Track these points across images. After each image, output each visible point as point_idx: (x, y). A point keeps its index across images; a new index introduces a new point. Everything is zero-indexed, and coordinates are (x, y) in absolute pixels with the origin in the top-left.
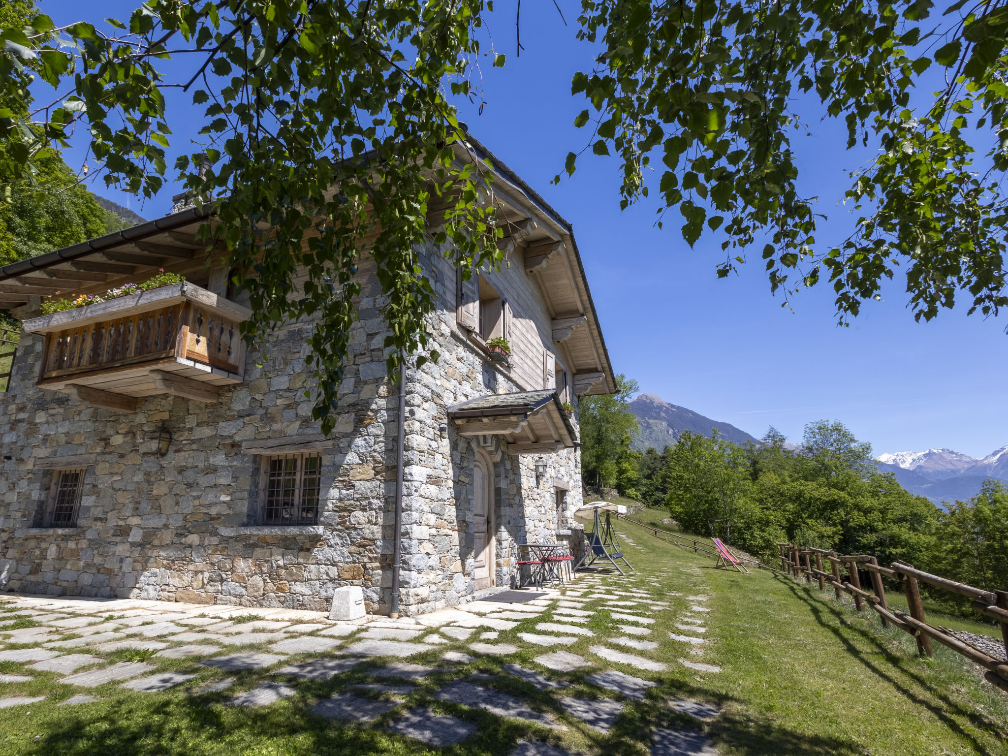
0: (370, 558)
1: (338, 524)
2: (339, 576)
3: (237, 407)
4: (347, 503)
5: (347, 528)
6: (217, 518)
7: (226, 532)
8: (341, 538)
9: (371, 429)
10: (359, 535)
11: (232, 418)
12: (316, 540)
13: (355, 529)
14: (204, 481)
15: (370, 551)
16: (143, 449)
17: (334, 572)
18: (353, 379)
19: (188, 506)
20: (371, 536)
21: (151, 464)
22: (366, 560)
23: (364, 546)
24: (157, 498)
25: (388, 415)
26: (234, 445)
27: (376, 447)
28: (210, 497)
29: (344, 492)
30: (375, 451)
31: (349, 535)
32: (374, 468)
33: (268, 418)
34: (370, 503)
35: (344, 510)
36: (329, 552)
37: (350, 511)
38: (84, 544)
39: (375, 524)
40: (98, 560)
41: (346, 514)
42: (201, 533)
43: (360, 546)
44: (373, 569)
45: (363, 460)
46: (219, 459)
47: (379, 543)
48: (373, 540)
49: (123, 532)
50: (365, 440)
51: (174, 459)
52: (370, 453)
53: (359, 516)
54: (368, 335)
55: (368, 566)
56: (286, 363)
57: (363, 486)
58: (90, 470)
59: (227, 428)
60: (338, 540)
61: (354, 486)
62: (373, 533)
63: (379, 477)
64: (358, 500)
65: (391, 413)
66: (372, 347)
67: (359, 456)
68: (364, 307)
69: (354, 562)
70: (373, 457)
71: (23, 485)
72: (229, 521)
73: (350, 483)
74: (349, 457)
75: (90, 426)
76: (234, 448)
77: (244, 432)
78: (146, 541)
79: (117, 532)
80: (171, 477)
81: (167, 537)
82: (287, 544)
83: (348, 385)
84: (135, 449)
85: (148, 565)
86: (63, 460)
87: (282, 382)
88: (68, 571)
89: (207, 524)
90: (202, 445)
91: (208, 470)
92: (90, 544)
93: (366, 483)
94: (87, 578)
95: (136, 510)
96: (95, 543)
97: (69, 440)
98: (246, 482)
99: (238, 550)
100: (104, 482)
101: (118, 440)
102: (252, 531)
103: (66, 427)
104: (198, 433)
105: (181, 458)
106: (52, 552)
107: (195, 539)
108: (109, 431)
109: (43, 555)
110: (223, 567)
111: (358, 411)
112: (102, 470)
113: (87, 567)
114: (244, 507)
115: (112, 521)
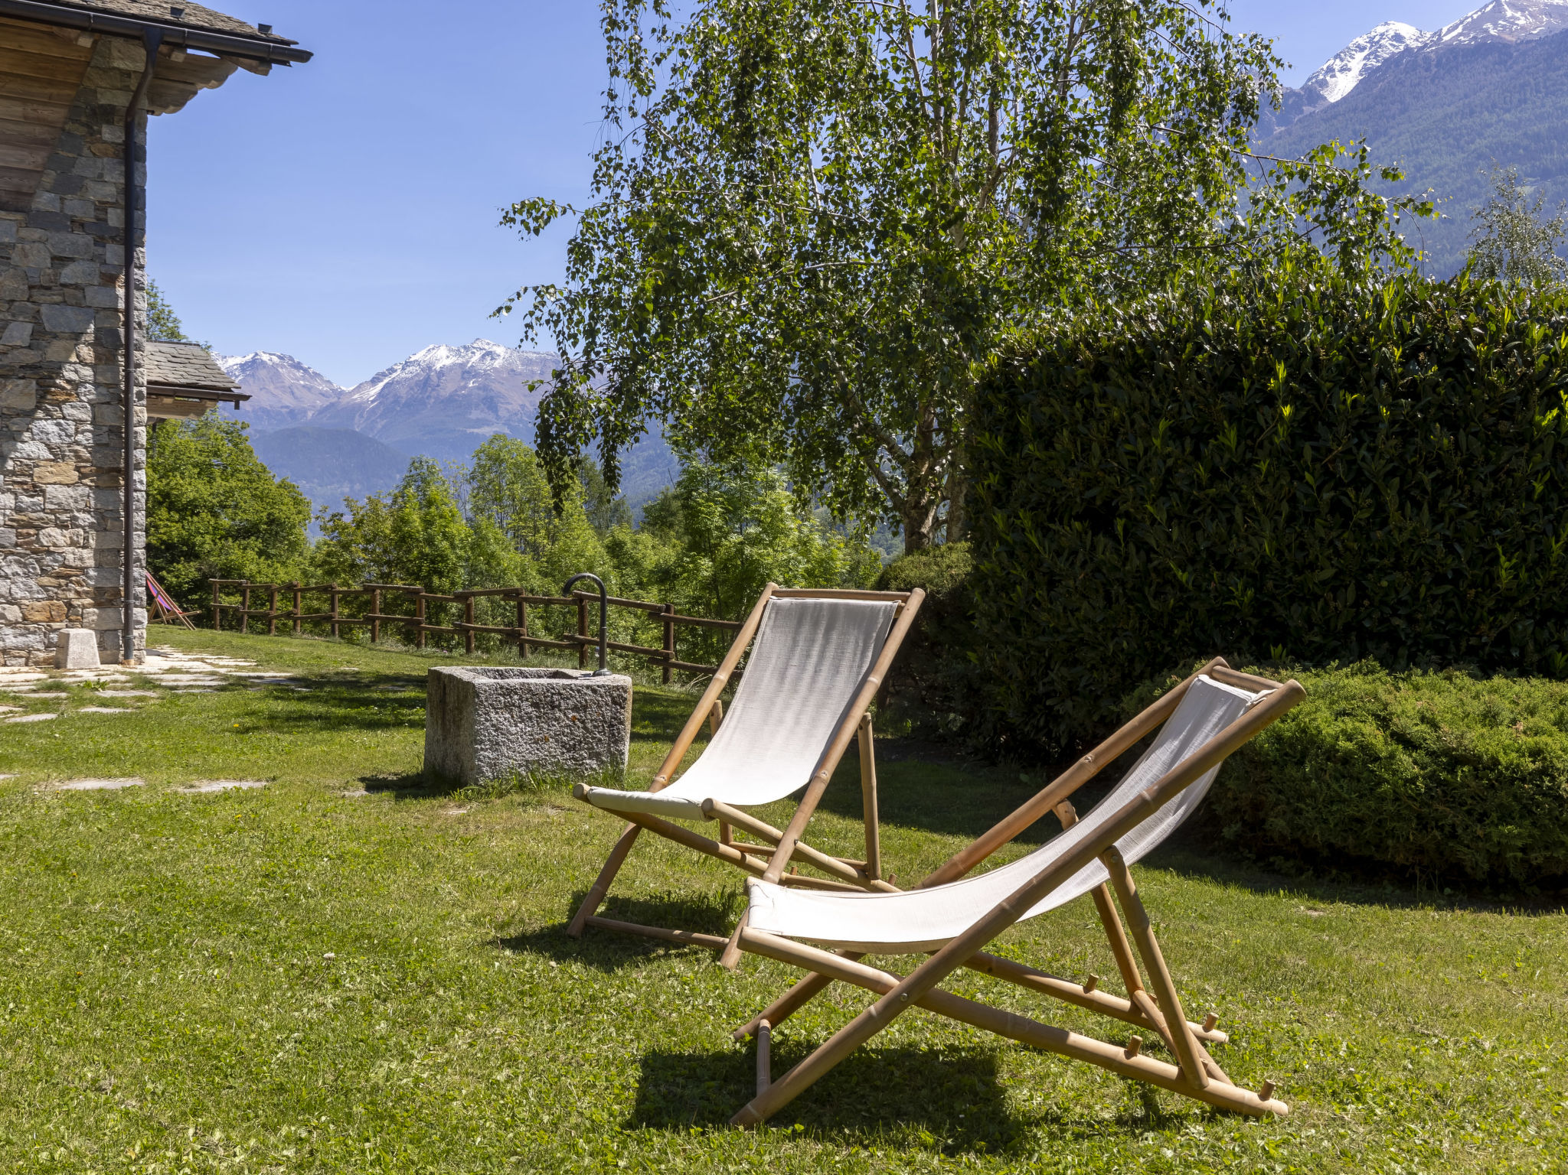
0: (78, 593)
1: (17, 545)
2: (25, 618)
4: (34, 515)
5: (35, 552)
8: (25, 566)
9: (68, 410)
10: (56, 561)
13: (49, 553)
15: (78, 583)
17: (13, 612)
18: (29, 327)
20: (78, 563)
22: (71, 595)
23: (67, 577)
25: (98, 395)
27: (80, 437)
29: (26, 499)
30: (78, 443)
31: (38, 561)
32: (77, 469)
34: (74, 518)
35: (25, 526)
36: (2, 585)
37: (39, 528)
39: (84, 547)
41: (32, 531)
43: (58, 576)
44: (84, 607)
45: (57, 455)
47: (92, 573)
48: (83, 570)
50: (58, 425)
52: (69, 445)
53: (54, 535)
54: (54, 258)
55: (76, 603)
57: (58, 493)
60: (16, 568)
61: (43, 492)
62: (81, 559)
63: (87, 481)
64: (52, 512)
65: (103, 390)
66: (63, 280)
67: (50, 448)
68: (42, 208)
69: (50, 598)
70: (76, 452)
73: (34, 486)
74: (30, 448)
83: (20, 332)
111: (43, 378)
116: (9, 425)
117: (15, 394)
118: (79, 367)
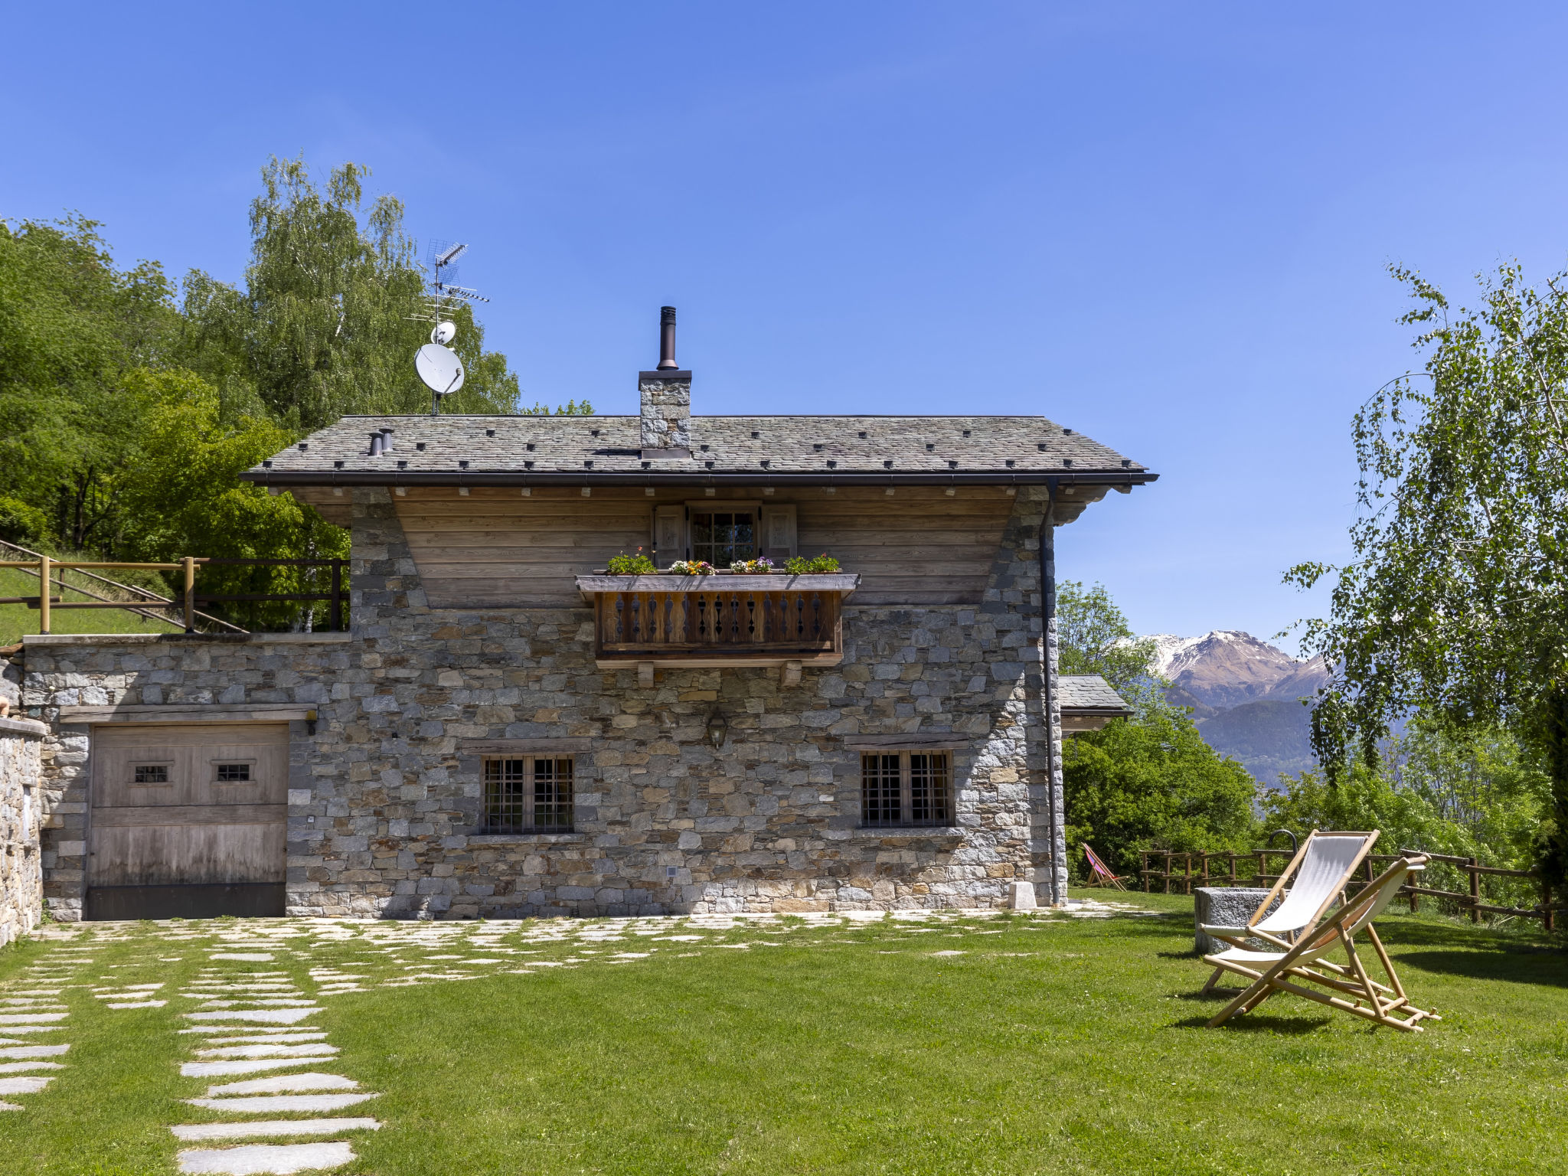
0: (1021, 857)
1: (981, 825)
2: (988, 875)
3: (828, 694)
4: (991, 805)
5: (993, 830)
6: (820, 820)
7: (833, 835)
8: (987, 839)
9: (1010, 732)
10: (1006, 835)
11: (823, 707)
12: (956, 841)
13: (1002, 830)
14: (791, 779)
15: (1021, 850)
16: (679, 735)
17: (981, 871)
18: (984, 678)
19: (770, 806)
20: (1021, 837)
21: (700, 756)
22: (1017, 859)
23: (1014, 846)
24: (718, 797)
25: (1029, 720)
26: (829, 738)
27: (1018, 750)
28: (804, 797)
29: (986, 794)
30: (1017, 754)
31: (995, 836)
32: (1018, 772)
33: (875, 711)
34: (1017, 806)
35: (986, 812)
36: (972, 853)
37: (995, 813)
38: (596, 854)
39: (1024, 825)
40: (627, 873)
41: (990, 816)
42: (797, 837)
43: (1008, 846)
44: (1025, 867)
45: (1005, 763)
46: (812, 754)
47: (1030, 843)
48: (1024, 841)
49: (670, 838)
50: (1004, 742)
51: (733, 752)
52: (1012, 756)
53: (1004, 818)
54: (998, 632)
55: (1020, 864)
56: (894, 650)
57: (1006, 789)
58: (587, 758)
59: (816, 719)
60: (981, 841)
61: (997, 788)
62: (1022, 834)
63: (1024, 780)
64: (1003, 802)
65: (1032, 717)
66: (1004, 646)
67: (1000, 759)
68: (989, 599)
69: (1003, 861)
70: (1016, 760)
71: (441, 776)
72: (836, 823)
73: (991, 785)
74: (987, 759)
75: (565, 700)
76: (831, 742)
77: (843, 725)
78: (709, 847)
79: (655, 837)
80: (735, 772)
81: (745, 842)
82: (920, 846)
83: (978, 683)
84: (665, 735)
85: (719, 875)
86: (523, 744)
87: (891, 671)
88: (574, 888)
89: (805, 827)
90: (780, 737)
91: (794, 766)
92: (609, 853)
93: (1011, 786)
94: (613, 895)
95: (683, 811)
96: (618, 852)
97: (524, 716)
98: (854, 782)
99: (854, 854)
100: (615, 776)
101: (628, 722)
102: (874, 835)
103: (513, 698)
104: (770, 721)
105: (748, 750)
106: (533, 865)
107: (788, 844)
108: (606, 709)
109: (516, 869)
110: (837, 873)
111: (994, 712)
112: (609, 760)
113: (609, 881)
114: (856, 808)
115: (642, 824)
116: (974, 745)
117: (977, 724)
118: (1016, 703)
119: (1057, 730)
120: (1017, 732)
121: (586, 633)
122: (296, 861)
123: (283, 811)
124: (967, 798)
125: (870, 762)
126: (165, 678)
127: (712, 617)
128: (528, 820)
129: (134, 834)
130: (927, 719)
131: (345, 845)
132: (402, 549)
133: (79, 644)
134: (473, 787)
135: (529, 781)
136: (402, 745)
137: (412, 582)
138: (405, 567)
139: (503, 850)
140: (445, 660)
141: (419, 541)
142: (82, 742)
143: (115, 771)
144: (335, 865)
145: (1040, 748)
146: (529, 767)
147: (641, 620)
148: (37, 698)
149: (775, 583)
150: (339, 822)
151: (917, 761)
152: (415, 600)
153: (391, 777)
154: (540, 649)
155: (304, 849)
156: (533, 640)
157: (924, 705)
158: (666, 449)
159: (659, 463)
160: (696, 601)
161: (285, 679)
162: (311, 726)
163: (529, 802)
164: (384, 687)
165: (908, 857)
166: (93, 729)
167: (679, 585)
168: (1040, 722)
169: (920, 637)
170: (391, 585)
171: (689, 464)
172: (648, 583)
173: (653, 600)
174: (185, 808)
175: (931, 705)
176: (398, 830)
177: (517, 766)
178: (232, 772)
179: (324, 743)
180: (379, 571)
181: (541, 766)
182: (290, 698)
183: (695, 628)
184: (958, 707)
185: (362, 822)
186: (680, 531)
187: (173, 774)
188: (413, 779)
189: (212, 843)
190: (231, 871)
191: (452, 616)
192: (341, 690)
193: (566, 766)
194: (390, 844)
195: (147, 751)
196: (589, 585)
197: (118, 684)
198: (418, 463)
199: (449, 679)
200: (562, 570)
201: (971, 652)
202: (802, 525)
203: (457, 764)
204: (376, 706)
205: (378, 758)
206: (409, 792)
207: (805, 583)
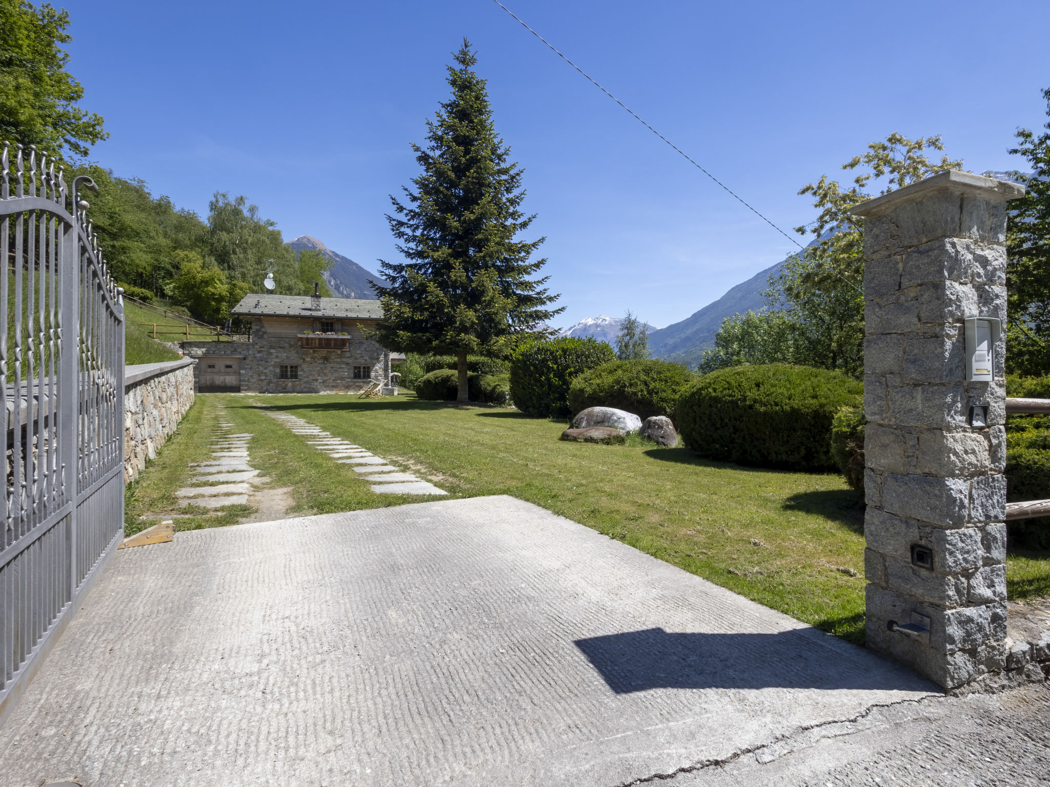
1: (375, 379)
3: (346, 356)
5: (377, 379)
6: (345, 378)
7: (347, 380)
11: (346, 358)
12: (371, 381)
13: (379, 380)
14: (340, 370)
16: (318, 362)
19: (336, 375)
21: (323, 366)
24: (326, 373)
27: (382, 366)
28: (343, 373)
29: (376, 373)
33: (356, 359)
34: (382, 376)
35: (376, 377)
36: (373, 383)
37: (378, 376)
38: (303, 382)
40: (308, 385)
42: (341, 381)
46: (344, 366)
49: (317, 380)
50: (380, 365)
51: (329, 365)
53: (380, 378)
54: (379, 345)
56: (359, 348)
58: (300, 366)
59: (344, 360)
60: (375, 381)
61: (378, 372)
63: (383, 371)
66: (380, 348)
70: (382, 368)
71: (271, 368)
72: (348, 378)
74: (377, 367)
75: (296, 355)
76: (347, 364)
77: (350, 361)
78: (324, 382)
79: (313, 380)
80: (329, 369)
81: (331, 381)
82: (364, 382)
83: (376, 354)
84: (316, 362)
85: (326, 387)
86: (287, 363)
87: (359, 352)
88: (298, 388)
89: (342, 379)
90: (338, 363)
91: (340, 368)
92: (305, 382)
93: (381, 372)
94: (305, 390)
95: (319, 375)
96: (307, 382)
97: (288, 358)
98: (352, 371)
99: (351, 383)
100: (306, 369)
101: (309, 359)
102: (355, 380)
103: (286, 354)
104: (336, 360)
105: (332, 365)
106: (290, 384)
107: (339, 381)
108: (304, 357)
109: (287, 385)
110: (348, 387)
111: (378, 359)
112: (305, 366)
113: (305, 387)
114: (352, 375)
115: (311, 378)
116: (374, 365)
117: (374, 361)
118: (382, 357)
119: (390, 363)
120: (382, 363)
121: (300, 343)
122: (242, 383)
123: (239, 374)
124: (373, 374)
125: (355, 368)
126: (214, 349)
127: (324, 342)
128: (289, 376)
129: (208, 378)
130: (366, 360)
131: (252, 380)
132: (263, 327)
133: (195, 342)
134: (278, 370)
135: (289, 369)
136: (263, 363)
137: (264, 333)
138: (263, 330)
139: (284, 382)
140: (272, 347)
141: (266, 325)
142: (197, 360)
143: (204, 365)
144: (250, 384)
145: (386, 366)
146: (289, 367)
147: (310, 342)
148: (187, 352)
149: (335, 337)
150: (251, 376)
151: (364, 368)
152: (265, 336)
153: (261, 368)
154: (291, 346)
155: (244, 381)
156: (290, 344)
157: (365, 358)
158: (316, 310)
159: (314, 314)
160: (320, 339)
161: (239, 350)
162: (245, 359)
163: (289, 373)
164: (259, 352)
165: (362, 384)
166: (199, 358)
167: (317, 336)
168: (386, 361)
169: (365, 346)
170: (260, 333)
171: (319, 314)
172: (311, 336)
173: (312, 339)
174: (219, 373)
175: (367, 358)
176: (263, 378)
177: (286, 367)
178: (229, 367)
179: (247, 362)
180: (258, 330)
181: (291, 367)
182: (240, 353)
183: (320, 344)
184: (372, 358)
185: (255, 376)
186: (318, 325)
187: (216, 367)
188: (266, 369)
189: (225, 379)
190: (229, 385)
191: (273, 339)
192: (251, 352)
193: (296, 367)
194: (262, 380)
195: (211, 362)
196: (299, 336)
197: (204, 350)
198: (266, 311)
199: (272, 351)
200: (295, 332)
201: (374, 349)
202: (342, 325)
203: (275, 366)
204: (258, 355)
205: (259, 365)
206: (265, 371)
207: (341, 337)
